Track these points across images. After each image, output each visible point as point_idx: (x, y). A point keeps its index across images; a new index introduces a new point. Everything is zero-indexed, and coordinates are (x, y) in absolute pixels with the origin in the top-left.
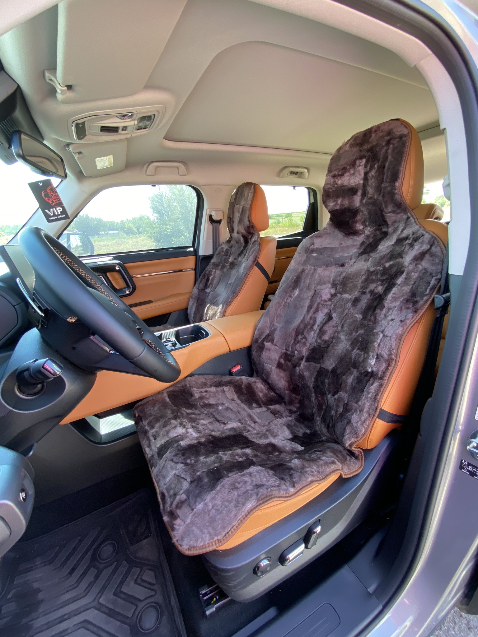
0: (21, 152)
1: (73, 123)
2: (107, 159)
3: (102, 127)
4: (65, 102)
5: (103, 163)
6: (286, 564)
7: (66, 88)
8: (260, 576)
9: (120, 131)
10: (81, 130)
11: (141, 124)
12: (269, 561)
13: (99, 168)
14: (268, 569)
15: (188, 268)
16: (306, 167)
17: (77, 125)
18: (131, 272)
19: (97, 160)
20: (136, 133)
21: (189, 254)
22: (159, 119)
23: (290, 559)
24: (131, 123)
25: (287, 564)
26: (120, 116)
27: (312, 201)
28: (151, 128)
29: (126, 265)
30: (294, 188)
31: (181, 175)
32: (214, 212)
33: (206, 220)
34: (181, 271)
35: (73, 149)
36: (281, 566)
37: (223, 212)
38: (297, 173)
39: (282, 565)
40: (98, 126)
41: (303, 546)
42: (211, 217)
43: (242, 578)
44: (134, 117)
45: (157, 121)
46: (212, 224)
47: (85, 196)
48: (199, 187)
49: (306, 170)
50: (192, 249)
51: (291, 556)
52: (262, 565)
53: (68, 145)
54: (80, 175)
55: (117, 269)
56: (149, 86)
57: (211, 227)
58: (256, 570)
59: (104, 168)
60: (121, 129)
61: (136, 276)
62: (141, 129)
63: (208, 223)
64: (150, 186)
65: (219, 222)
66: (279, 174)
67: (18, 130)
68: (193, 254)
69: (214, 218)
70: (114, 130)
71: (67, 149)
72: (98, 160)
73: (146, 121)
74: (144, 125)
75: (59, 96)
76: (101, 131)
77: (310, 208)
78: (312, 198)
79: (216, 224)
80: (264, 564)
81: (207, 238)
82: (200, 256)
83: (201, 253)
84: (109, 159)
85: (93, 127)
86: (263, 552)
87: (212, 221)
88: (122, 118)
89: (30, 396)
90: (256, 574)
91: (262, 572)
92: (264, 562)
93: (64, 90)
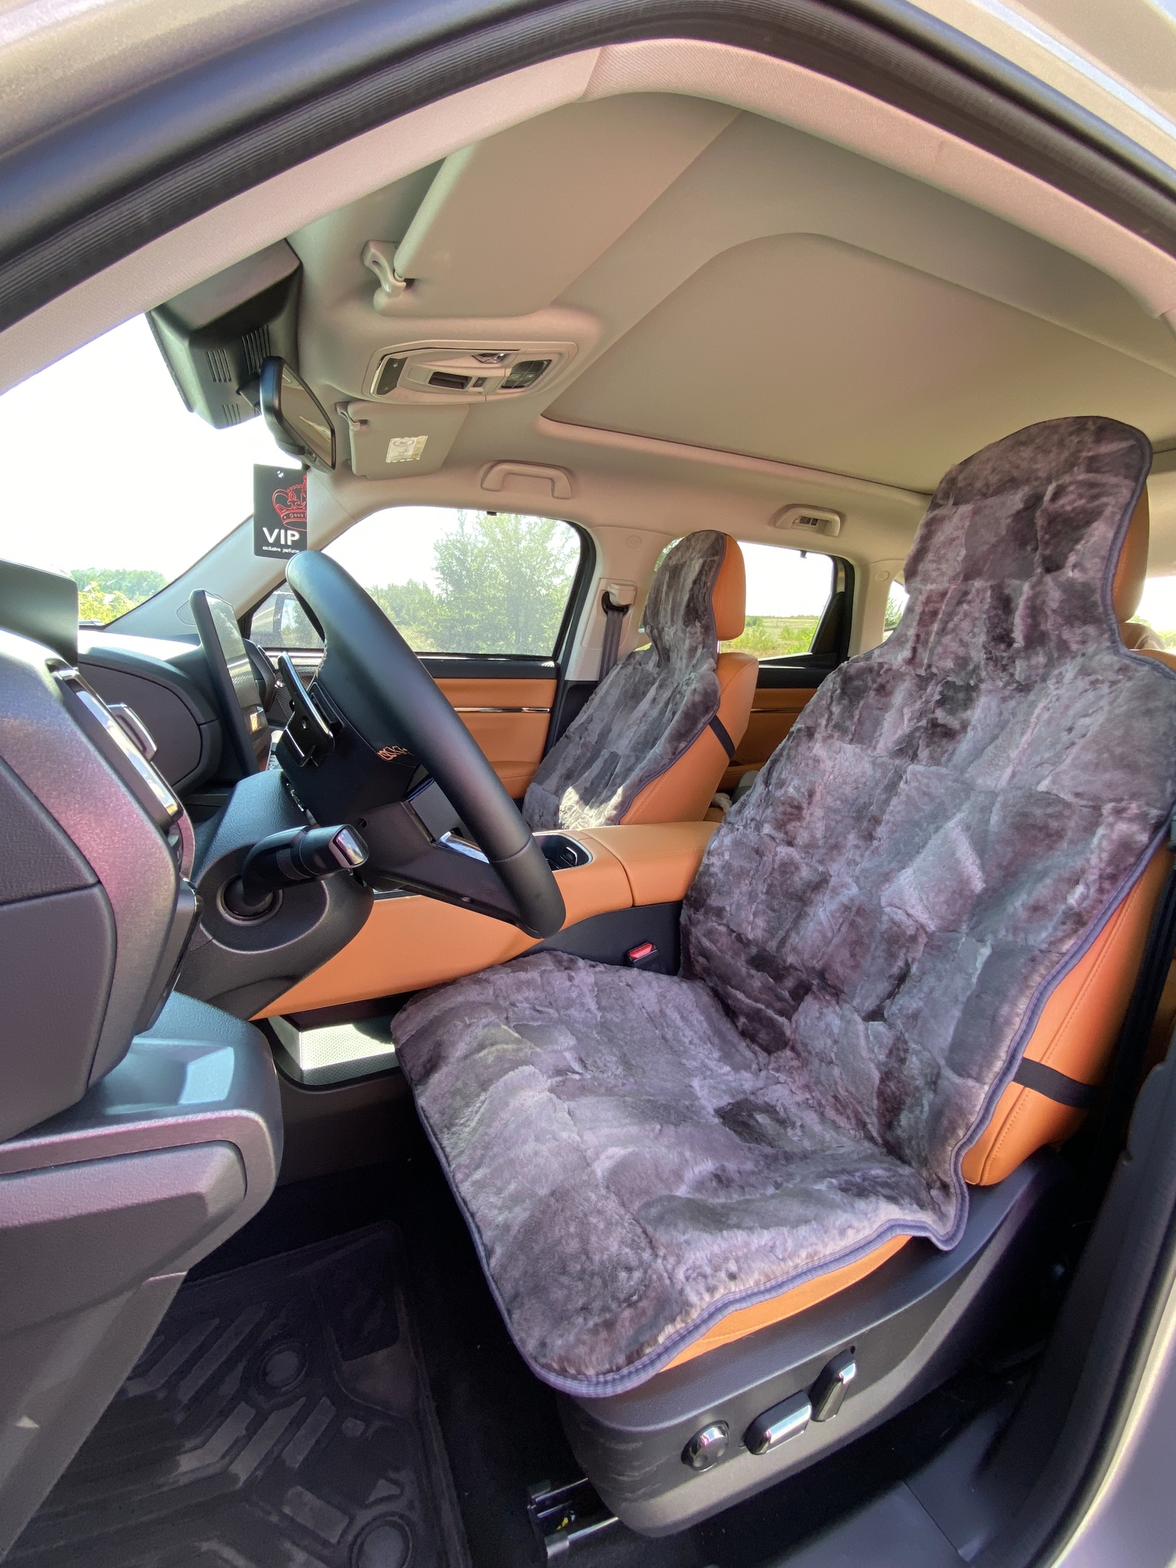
0: (276, 403)
1: (384, 356)
2: (413, 442)
3: (436, 373)
4: (389, 313)
5: (402, 450)
6: (761, 1452)
7: (404, 284)
8: (702, 1468)
9: (470, 388)
10: (392, 374)
11: (516, 377)
12: (723, 1433)
13: (388, 460)
14: (720, 1453)
15: (536, 705)
16: (838, 509)
17: (391, 361)
19: (393, 441)
20: (498, 394)
21: (544, 673)
22: (557, 369)
23: (772, 1441)
24: (498, 372)
25: (767, 1452)
26: (480, 353)
27: (841, 588)
28: (533, 388)
30: (804, 553)
31: (557, 498)
32: (617, 587)
33: (596, 603)
34: (519, 710)
35: (354, 413)
36: (748, 1454)
37: (636, 589)
38: (815, 521)
39: (752, 1452)
40: (430, 370)
41: (807, 1411)
42: (606, 597)
43: (653, 1467)
44: (508, 361)
45: (549, 374)
46: (606, 612)
48: (590, 527)
49: (837, 518)
50: (551, 664)
51: (775, 1433)
52: (706, 1442)
53: (346, 403)
56: (561, 303)
57: (604, 618)
58: (690, 1453)
59: (399, 462)
60: (472, 382)
62: (510, 387)
63: (597, 610)
64: (485, 513)
65: (623, 609)
66: (774, 520)
68: (553, 675)
69: (616, 599)
70: (459, 382)
71: (339, 410)
72: (395, 443)
73: (528, 372)
74: (521, 379)
75: (381, 299)
76: (432, 381)
77: (835, 601)
78: (842, 580)
79: (616, 614)
80: (710, 1440)
81: (591, 643)
82: (567, 682)
83: (572, 675)
84: (418, 443)
85: (417, 372)
87: (607, 607)
88: (484, 359)
89: (243, 920)
90: (691, 1463)
91: (705, 1458)
92: (711, 1435)
93: (399, 287)
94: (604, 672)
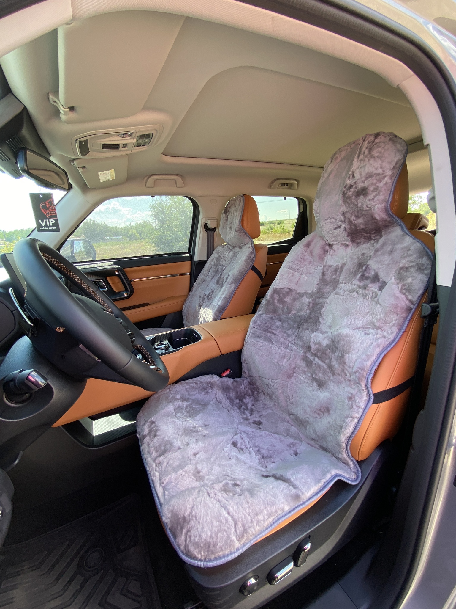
0: (26, 168)
1: (76, 140)
2: (109, 172)
3: (104, 144)
4: (68, 122)
5: (105, 176)
6: (274, 583)
7: (68, 109)
8: (248, 595)
9: (121, 148)
10: (84, 147)
11: (140, 141)
12: (257, 581)
13: (101, 181)
14: (255, 588)
15: (184, 272)
16: (295, 179)
17: (80, 142)
18: (130, 276)
19: (99, 173)
20: (137, 149)
21: (185, 259)
22: (157, 137)
23: (278, 578)
24: (131, 141)
26: (121, 134)
27: (302, 210)
28: (150, 145)
29: (125, 270)
30: (285, 198)
31: (179, 187)
32: (209, 221)
33: (202, 228)
34: (176, 275)
35: (77, 164)
36: (268, 584)
37: (217, 220)
38: (287, 185)
39: (270, 583)
40: (100, 143)
42: (206, 225)
43: (228, 598)
44: (133, 135)
45: (155, 139)
46: (207, 232)
47: (88, 206)
48: (195, 198)
49: (296, 182)
50: (187, 255)
51: (280, 575)
52: (249, 584)
53: (73, 160)
54: (84, 188)
55: (117, 273)
56: (146, 108)
57: (206, 235)
58: (243, 589)
59: (106, 181)
60: (121, 146)
61: (135, 280)
62: (140, 146)
63: (203, 232)
64: (150, 196)
66: (270, 186)
67: (24, 147)
68: (189, 259)
69: (210, 226)
70: (116, 147)
71: (72, 164)
72: (101, 174)
73: (145, 139)
74: (143, 142)
75: (63, 117)
76: (103, 148)
77: (300, 215)
78: (302, 207)
79: (211, 232)
80: (251, 583)
81: (202, 245)
82: (195, 262)
83: (196, 258)
84: (111, 173)
85: (95, 145)
86: (250, 570)
87: (207, 229)
88: (122, 136)
89: (18, 404)
90: (243, 593)
91: (249, 591)
92: (251, 581)
93: (67, 111)
94: (209, 255)
